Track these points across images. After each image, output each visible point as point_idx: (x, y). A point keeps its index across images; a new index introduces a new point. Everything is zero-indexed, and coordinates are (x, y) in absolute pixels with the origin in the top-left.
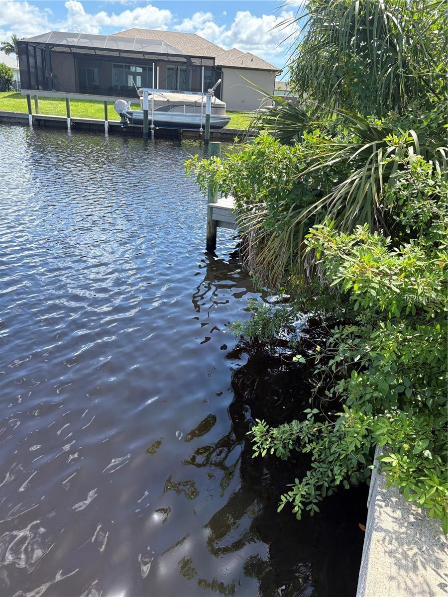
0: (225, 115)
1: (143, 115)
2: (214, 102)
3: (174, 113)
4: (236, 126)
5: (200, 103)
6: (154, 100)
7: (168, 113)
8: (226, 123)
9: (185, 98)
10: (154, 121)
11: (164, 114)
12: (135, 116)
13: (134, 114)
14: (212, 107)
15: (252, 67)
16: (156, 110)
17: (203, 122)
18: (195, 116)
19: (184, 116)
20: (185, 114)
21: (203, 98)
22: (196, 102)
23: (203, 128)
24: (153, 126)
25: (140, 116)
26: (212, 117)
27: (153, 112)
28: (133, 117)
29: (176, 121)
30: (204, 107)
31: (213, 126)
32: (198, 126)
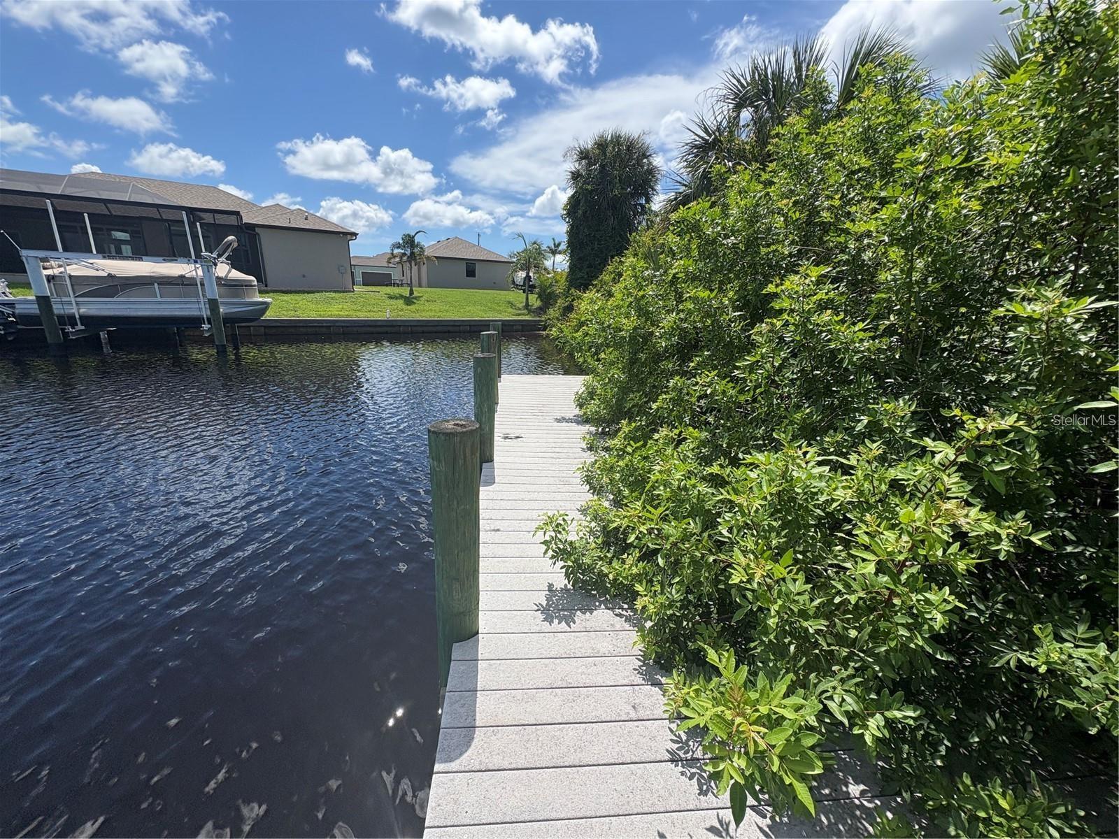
0: (259, 298)
1: (36, 306)
2: (226, 276)
3: (132, 299)
4: (292, 313)
5: (192, 279)
6: (70, 277)
7: (115, 299)
8: (263, 311)
9: (155, 270)
10: (81, 317)
11: (106, 303)
12: (19, 309)
13: (17, 306)
14: (219, 284)
15: (308, 227)
16: (81, 296)
17: (205, 313)
18: (186, 303)
19: (160, 303)
20: (160, 300)
21: (196, 269)
22: (182, 277)
23: (209, 323)
24: (83, 328)
25: (34, 309)
26: (223, 303)
27: (72, 299)
28: (17, 311)
29: (140, 313)
30: (202, 285)
31: (230, 320)
32: (196, 322)
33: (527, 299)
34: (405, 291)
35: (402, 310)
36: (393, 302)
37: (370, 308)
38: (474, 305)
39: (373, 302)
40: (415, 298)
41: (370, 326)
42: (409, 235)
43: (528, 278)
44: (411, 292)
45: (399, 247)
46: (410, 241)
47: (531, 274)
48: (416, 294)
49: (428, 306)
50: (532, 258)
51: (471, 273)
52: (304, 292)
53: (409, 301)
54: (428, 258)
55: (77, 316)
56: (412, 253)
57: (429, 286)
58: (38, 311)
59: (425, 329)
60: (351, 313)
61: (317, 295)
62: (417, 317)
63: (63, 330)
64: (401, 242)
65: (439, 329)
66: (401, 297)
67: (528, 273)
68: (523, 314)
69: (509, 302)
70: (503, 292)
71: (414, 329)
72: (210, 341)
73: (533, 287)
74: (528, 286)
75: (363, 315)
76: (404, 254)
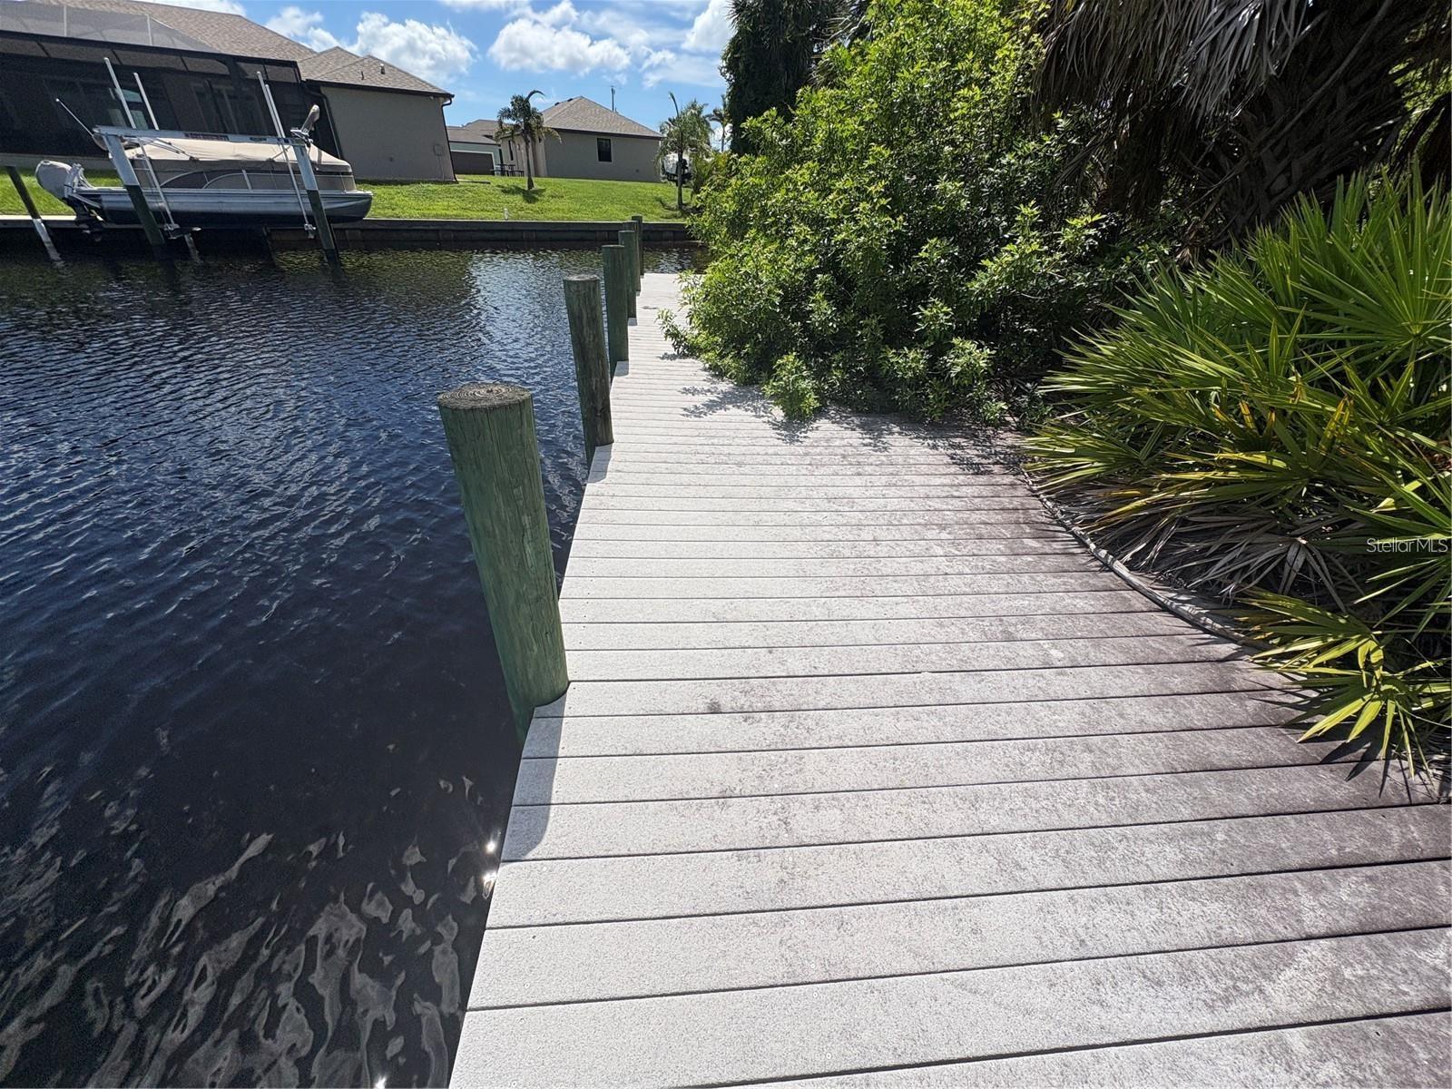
0: (357, 191)
1: (129, 199)
2: (319, 161)
3: (222, 191)
4: (390, 212)
5: (284, 164)
6: (151, 160)
7: (203, 190)
8: (366, 208)
9: (237, 152)
10: (172, 213)
11: (195, 195)
13: (104, 198)
14: (315, 172)
15: (386, 85)
16: (166, 186)
17: (305, 207)
18: (281, 196)
19: (252, 196)
20: (252, 192)
21: (285, 150)
22: (271, 161)
23: (312, 222)
24: (177, 226)
25: (127, 203)
26: (326, 197)
27: (159, 190)
28: (105, 205)
29: (234, 209)
30: (297, 172)
31: (333, 217)
32: (297, 219)
33: (680, 195)
34: (522, 183)
35: (522, 209)
36: (510, 198)
37: (482, 206)
38: (612, 203)
39: (485, 197)
40: (537, 192)
41: (485, 231)
42: (521, 99)
43: (682, 163)
44: (531, 184)
45: (509, 116)
46: (522, 107)
47: (685, 157)
48: (536, 187)
49: (554, 204)
50: (688, 131)
51: (605, 155)
52: (396, 183)
53: (530, 196)
54: (548, 133)
55: (169, 213)
56: (527, 125)
57: (549, 176)
58: (131, 206)
59: (554, 235)
60: (461, 212)
61: (413, 188)
62: (542, 218)
63: (162, 230)
64: (511, 108)
65: (571, 235)
66: (518, 190)
67: (680, 156)
68: (675, 217)
69: (660, 200)
70: (649, 185)
71: (541, 234)
72: (316, 243)
73: (688, 176)
74: (682, 176)
75: (474, 215)
76: (517, 127)
